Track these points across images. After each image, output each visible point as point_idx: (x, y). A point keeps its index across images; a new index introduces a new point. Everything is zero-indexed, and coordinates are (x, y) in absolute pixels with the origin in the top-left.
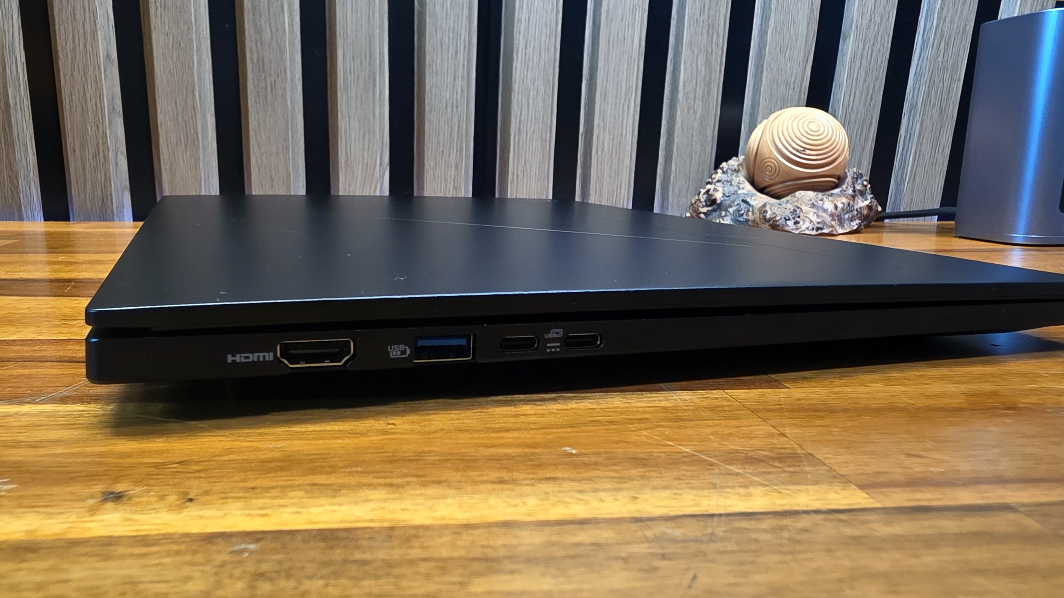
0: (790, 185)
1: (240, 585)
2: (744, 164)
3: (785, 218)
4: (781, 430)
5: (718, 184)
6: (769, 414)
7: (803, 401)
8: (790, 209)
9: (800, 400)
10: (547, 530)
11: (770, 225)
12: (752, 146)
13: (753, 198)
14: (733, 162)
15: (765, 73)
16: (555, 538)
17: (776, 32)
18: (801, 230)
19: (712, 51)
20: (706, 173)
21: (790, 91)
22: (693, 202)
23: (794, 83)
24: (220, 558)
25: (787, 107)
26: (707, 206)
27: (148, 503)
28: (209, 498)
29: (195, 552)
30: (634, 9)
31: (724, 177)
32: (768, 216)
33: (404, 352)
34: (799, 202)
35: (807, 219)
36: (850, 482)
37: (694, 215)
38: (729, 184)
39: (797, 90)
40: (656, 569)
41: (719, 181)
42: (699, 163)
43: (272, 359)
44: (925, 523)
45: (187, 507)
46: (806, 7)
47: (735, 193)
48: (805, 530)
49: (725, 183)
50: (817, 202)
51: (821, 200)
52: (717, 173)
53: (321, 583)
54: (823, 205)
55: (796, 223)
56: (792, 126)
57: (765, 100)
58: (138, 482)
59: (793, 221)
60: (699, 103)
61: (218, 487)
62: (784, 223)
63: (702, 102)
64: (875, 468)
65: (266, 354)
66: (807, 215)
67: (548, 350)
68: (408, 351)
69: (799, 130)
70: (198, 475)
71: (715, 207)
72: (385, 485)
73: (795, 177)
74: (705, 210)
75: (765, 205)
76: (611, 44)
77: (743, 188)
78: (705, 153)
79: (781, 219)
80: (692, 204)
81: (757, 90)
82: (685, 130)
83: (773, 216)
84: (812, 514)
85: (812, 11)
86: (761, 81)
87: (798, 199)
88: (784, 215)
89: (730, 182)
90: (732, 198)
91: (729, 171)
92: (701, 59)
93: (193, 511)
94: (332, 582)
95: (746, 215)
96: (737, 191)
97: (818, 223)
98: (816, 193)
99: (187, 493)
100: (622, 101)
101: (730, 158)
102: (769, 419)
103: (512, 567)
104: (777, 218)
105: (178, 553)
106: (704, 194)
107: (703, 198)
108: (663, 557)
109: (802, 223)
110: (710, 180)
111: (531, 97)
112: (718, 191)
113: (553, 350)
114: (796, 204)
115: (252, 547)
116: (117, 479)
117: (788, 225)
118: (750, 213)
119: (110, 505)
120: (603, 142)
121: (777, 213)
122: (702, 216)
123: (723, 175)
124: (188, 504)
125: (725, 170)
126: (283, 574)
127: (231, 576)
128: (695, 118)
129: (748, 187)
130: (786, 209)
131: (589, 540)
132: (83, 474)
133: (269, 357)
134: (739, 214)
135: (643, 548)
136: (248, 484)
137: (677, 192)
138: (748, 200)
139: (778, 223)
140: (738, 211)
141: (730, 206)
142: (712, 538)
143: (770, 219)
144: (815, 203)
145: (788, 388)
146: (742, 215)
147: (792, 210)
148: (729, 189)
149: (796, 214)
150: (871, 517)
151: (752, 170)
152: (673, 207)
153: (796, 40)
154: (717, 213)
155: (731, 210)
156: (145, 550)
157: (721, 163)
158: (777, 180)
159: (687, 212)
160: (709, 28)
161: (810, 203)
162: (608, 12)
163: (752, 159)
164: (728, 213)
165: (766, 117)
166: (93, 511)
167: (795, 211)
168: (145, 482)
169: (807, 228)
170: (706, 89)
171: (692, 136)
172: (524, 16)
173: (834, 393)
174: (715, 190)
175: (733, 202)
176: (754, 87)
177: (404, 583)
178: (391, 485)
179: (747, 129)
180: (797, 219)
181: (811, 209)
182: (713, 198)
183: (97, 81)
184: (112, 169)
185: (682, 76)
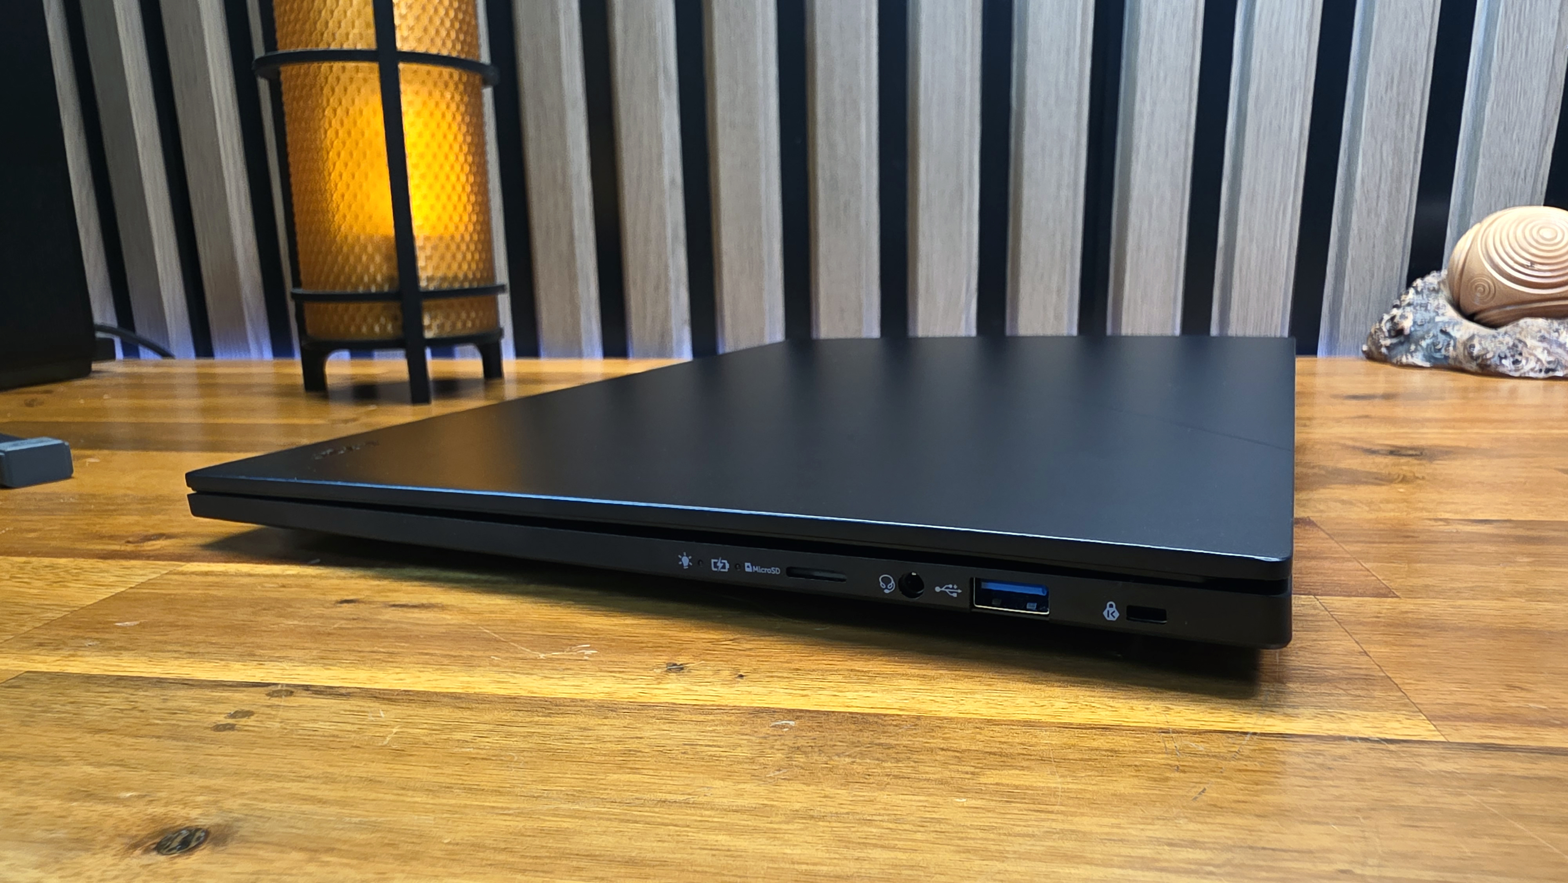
0: (1511, 311)
1: (779, 755)
2: (1447, 282)
3: (1499, 356)
4: (1364, 646)
5: (1408, 309)
6: (1360, 627)
7: (1410, 615)
8: (1507, 344)
9: (1407, 612)
10: (1067, 733)
11: (1478, 365)
12: (1456, 259)
13: (1456, 328)
14: (1432, 279)
15: (1481, 161)
16: (1073, 741)
17: (1498, 105)
18: (1522, 371)
19: (1403, 136)
20: (1395, 293)
21: (1520, 182)
22: (1373, 331)
23: (1525, 171)
24: (765, 730)
25: (1514, 206)
26: (1391, 337)
27: (705, 676)
28: (758, 676)
29: (743, 723)
30: (1293, 90)
31: (1418, 299)
32: (1476, 351)
34: (1523, 333)
35: (1532, 357)
36: (1421, 711)
37: (1373, 348)
38: (1423, 309)
39: (1530, 180)
40: (1167, 779)
41: (1409, 305)
42: (1384, 282)
44: (1486, 762)
45: (738, 682)
46: (1544, 72)
47: (1432, 320)
48: (1343, 757)
49: (1418, 308)
50: (1549, 333)
51: (1557, 331)
52: (1407, 293)
53: (848, 760)
54: (1558, 338)
55: (1516, 362)
56: (1515, 233)
57: (1482, 196)
58: (695, 657)
59: (1512, 360)
60: (1384, 203)
61: (765, 666)
62: (1498, 363)
63: (1389, 203)
64: (1460, 698)
66: (1534, 352)
69: (1525, 238)
70: (748, 653)
71: (1402, 339)
72: (918, 676)
73: (1517, 300)
74: (1388, 342)
75: (1472, 338)
76: (1261, 136)
77: (1443, 315)
78: (1392, 270)
79: (1493, 357)
80: (1371, 335)
81: (1469, 182)
82: (1364, 240)
83: (1483, 353)
84: (1359, 742)
85: (1552, 75)
86: (1476, 171)
87: (1523, 329)
88: (1499, 351)
89: (1425, 306)
90: (1425, 328)
91: (1425, 291)
92: (1387, 149)
93: (742, 686)
94: (858, 760)
95: (1446, 350)
96: (1434, 318)
97: (1549, 363)
98: (1549, 321)
99: (739, 670)
100: (1276, 204)
101: (1428, 273)
102: (1354, 633)
103: (1025, 764)
104: (1489, 356)
105: (729, 723)
106: (1388, 321)
107: (1386, 327)
108: (1178, 769)
109: (1524, 362)
110: (1398, 303)
111: (1154, 207)
112: (1407, 318)
114: (1518, 336)
115: (792, 723)
116: (679, 652)
117: (1503, 365)
118: (1451, 348)
119: (673, 676)
120: (1249, 259)
121: (1489, 349)
122: (1384, 350)
123: (1416, 297)
124: (739, 680)
125: (1419, 289)
126: (816, 749)
127: (772, 747)
128: (1378, 223)
129: (1451, 313)
130: (1502, 343)
131: (1107, 746)
132: (650, 645)
134: (1435, 349)
135: (1160, 759)
136: (793, 666)
137: (1351, 318)
138: (1449, 330)
139: (1489, 362)
140: (1434, 344)
141: (1423, 338)
142: (1237, 756)
143: (1478, 357)
144: (1547, 336)
145: (1397, 597)
146: (1440, 350)
147: (1511, 344)
148: (1421, 315)
149: (1516, 351)
150: (1424, 750)
151: (1456, 289)
152: (1345, 337)
153: (1529, 115)
154: (1405, 347)
155: (1424, 344)
156: (701, 718)
157: (1414, 279)
158: (1492, 303)
159: (1363, 344)
160: (1399, 108)
161: (1539, 335)
162: (1257, 97)
163: (1457, 276)
164: (1419, 348)
165: (1480, 220)
166: (659, 680)
167: (1515, 346)
168: (702, 657)
169: (1532, 370)
170: (1394, 185)
171: (1374, 247)
172: (1148, 107)
173: (1453, 607)
174: (1403, 317)
175: (1428, 332)
176: (1466, 179)
177: (922, 768)
178: (924, 676)
179: (1455, 234)
180: (1519, 358)
181: (1540, 344)
182: (1400, 327)
183: (661, 209)
184: (672, 301)
185: (1360, 171)
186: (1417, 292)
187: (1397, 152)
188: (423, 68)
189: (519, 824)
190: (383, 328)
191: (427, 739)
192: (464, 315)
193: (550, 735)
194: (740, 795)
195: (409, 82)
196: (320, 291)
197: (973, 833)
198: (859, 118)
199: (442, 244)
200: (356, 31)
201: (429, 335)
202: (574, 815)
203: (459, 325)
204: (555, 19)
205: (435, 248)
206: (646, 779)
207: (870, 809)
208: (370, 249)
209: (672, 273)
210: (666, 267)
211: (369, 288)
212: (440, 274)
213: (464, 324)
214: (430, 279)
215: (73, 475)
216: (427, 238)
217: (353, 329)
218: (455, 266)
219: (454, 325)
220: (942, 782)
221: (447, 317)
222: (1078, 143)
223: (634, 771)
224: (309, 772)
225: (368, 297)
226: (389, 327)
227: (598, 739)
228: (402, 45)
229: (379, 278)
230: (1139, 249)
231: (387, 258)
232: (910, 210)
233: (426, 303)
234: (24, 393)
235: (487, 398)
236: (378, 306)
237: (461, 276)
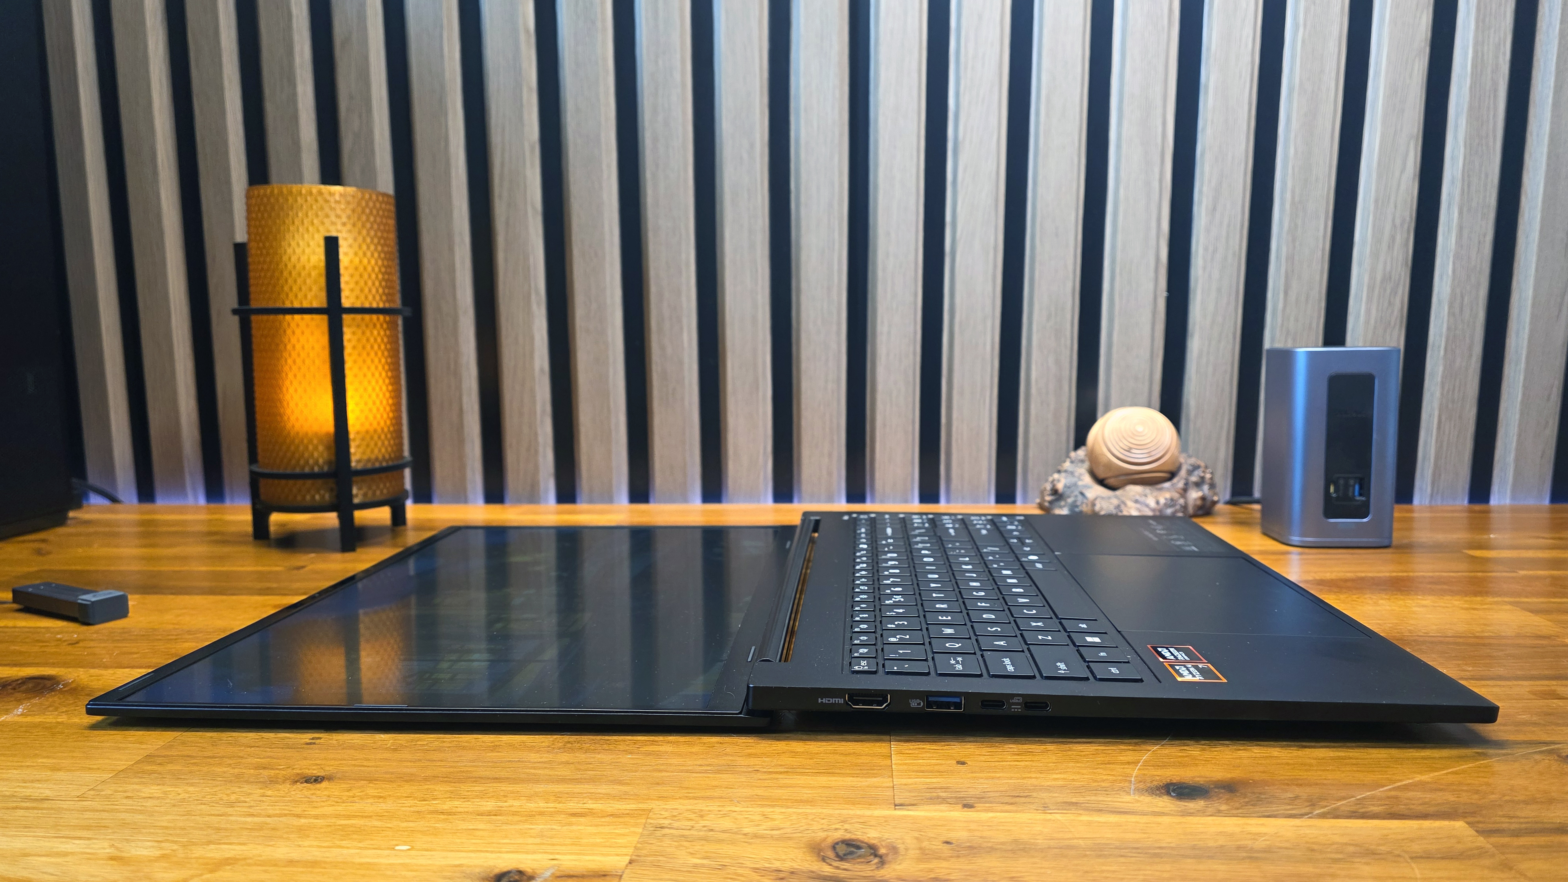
0: (1122, 480)
2: (1088, 455)
5: (1064, 474)
13: (1090, 490)
14: (1080, 452)
15: (1113, 370)
19: (1060, 351)
20: (1059, 461)
26: (1051, 495)
31: (1071, 467)
33: (919, 704)
34: (1129, 494)
37: (1042, 502)
38: (1072, 475)
41: (1065, 470)
43: (842, 702)
46: (1148, 311)
47: (1075, 485)
49: (1069, 473)
51: (1145, 496)
52: (1065, 462)
56: (1120, 427)
57: (1116, 393)
63: (1055, 396)
65: (840, 699)
67: (1013, 710)
68: (922, 704)
69: (1128, 430)
71: (1057, 497)
73: (1124, 472)
74: (1049, 499)
75: (1098, 496)
76: (965, 350)
77: (1083, 479)
78: (1061, 443)
81: (1108, 384)
85: (1155, 313)
86: (1111, 376)
87: (1128, 492)
89: (1073, 473)
90: (1071, 489)
91: (1076, 461)
92: (1051, 360)
95: (1081, 506)
96: (1078, 482)
98: (1141, 487)
100: (978, 396)
101: (1078, 448)
106: (1051, 482)
107: (1048, 487)
110: (1059, 469)
111: (893, 397)
112: (1062, 480)
113: (1016, 710)
114: (1127, 496)
118: (1084, 505)
122: (1047, 504)
123: (1069, 465)
125: (1072, 459)
128: (1048, 411)
129: (1087, 479)
133: (841, 701)
134: (1075, 505)
137: (1036, 477)
138: (1086, 491)
140: (1075, 501)
141: (1069, 497)
146: (1078, 506)
148: (1070, 480)
151: (1093, 461)
154: (1058, 503)
155: (1069, 501)
158: (1111, 474)
162: (961, 323)
163: (1094, 452)
164: (1066, 504)
170: (1057, 384)
172: (886, 328)
174: (1060, 479)
175: (1073, 493)
176: (1106, 381)
182: (1057, 487)
183: (532, 391)
184: (541, 459)
185: (1034, 375)
186: (1072, 462)
187: (1057, 362)
188: (359, 317)
189: (452, 770)
190: (323, 497)
191: (406, 745)
192: (382, 486)
193: (461, 741)
194: (541, 758)
195: (349, 326)
196: (275, 471)
197: (628, 765)
198: (681, 329)
199: (367, 436)
200: (313, 293)
201: (356, 501)
202: (475, 766)
203: (378, 493)
204: (451, 250)
205: (363, 439)
206: (503, 754)
207: (592, 760)
208: (315, 442)
209: (541, 439)
210: (536, 434)
211: (313, 468)
212: (365, 457)
213: (382, 492)
214: (358, 461)
215: (130, 615)
216: (358, 433)
217: (299, 498)
218: (376, 451)
219: (374, 493)
220: (624, 751)
221: (370, 488)
222: (839, 351)
223: (498, 752)
224: (358, 758)
225: (312, 476)
226: (327, 496)
227: (483, 742)
228: (346, 303)
229: (321, 461)
230: (885, 425)
231: (328, 448)
232: (721, 395)
233: (354, 479)
234: (24, 542)
235: (395, 546)
236: (319, 482)
237: (380, 457)
